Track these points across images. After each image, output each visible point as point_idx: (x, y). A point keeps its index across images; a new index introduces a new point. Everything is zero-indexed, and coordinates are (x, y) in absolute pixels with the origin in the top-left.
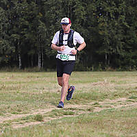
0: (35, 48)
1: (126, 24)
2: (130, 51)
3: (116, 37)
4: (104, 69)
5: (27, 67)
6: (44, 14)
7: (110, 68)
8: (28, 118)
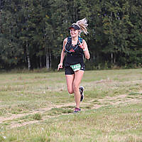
0: (43, 49)
1: (130, 23)
2: (135, 49)
3: (121, 36)
4: (110, 68)
5: (36, 68)
6: (50, 16)
7: (115, 66)
8: (26, 117)
